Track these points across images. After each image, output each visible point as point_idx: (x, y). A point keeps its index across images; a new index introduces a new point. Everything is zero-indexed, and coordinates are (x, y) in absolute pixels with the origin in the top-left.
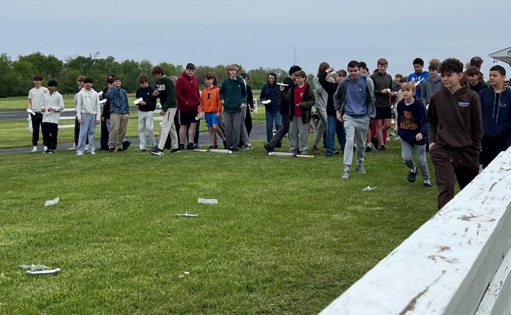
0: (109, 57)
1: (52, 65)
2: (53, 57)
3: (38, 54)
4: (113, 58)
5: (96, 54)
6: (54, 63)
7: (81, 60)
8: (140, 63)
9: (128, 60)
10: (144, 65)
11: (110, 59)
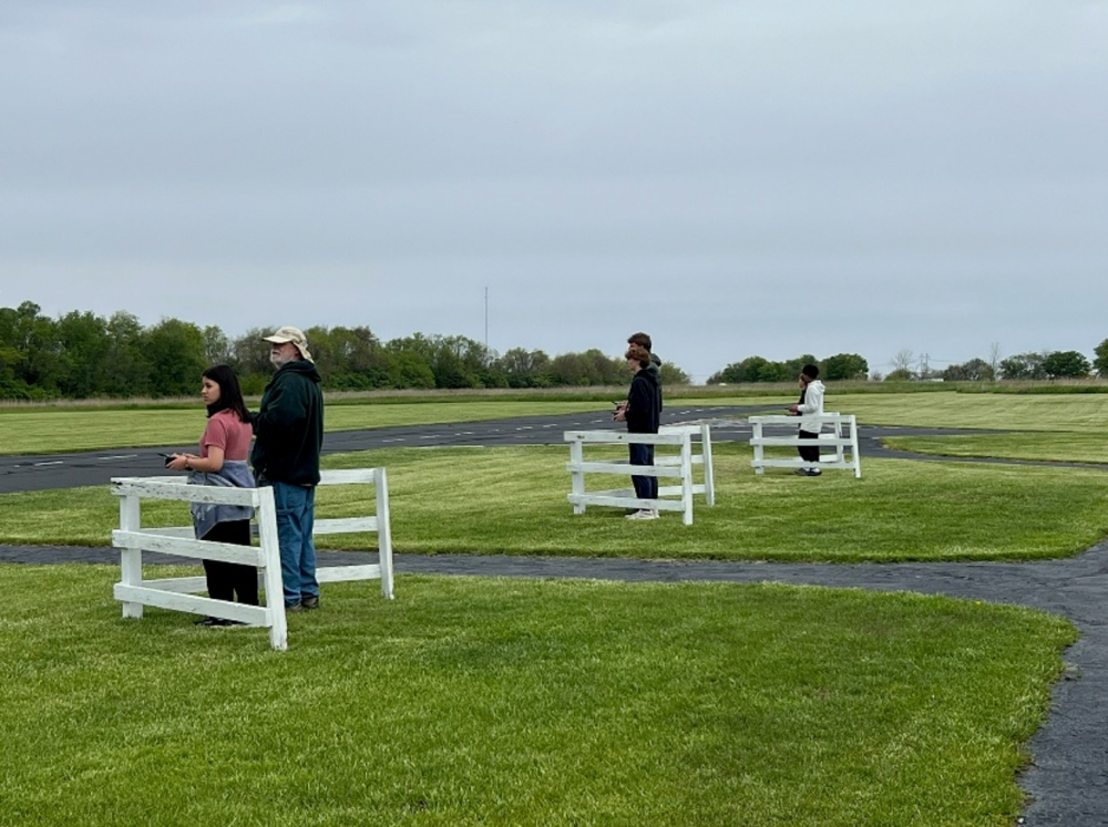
0: (24, 305)
4: (36, 306)
8: (108, 320)
9: (76, 313)
10: (120, 325)
11: (29, 310)
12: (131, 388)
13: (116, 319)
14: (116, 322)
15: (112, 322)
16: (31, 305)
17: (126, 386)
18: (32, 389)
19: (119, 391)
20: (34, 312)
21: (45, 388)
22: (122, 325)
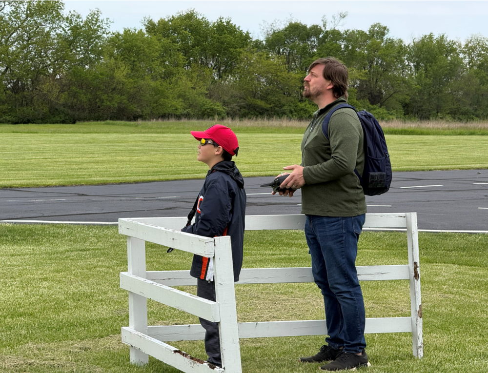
0: (373, 27)
1: (223, 43)
2: (228, 23)
3: (190, 16)
4: (385, 28)
5: (338, 17)
6: (229, 38)
7: (296, 31)
8: (463, 44)
9: (431, 37)
10: (473, 49)
11: (379, 32)
12: (476, 110)
13: (470, 42)
14: (470, 45)
15: (467, 45)
16: (380, 27)
17: (471, 109)
18: (374, 109)
19: (465, 113)
20: (383, 34)
21: (387, 108)
22: (475, 48)
